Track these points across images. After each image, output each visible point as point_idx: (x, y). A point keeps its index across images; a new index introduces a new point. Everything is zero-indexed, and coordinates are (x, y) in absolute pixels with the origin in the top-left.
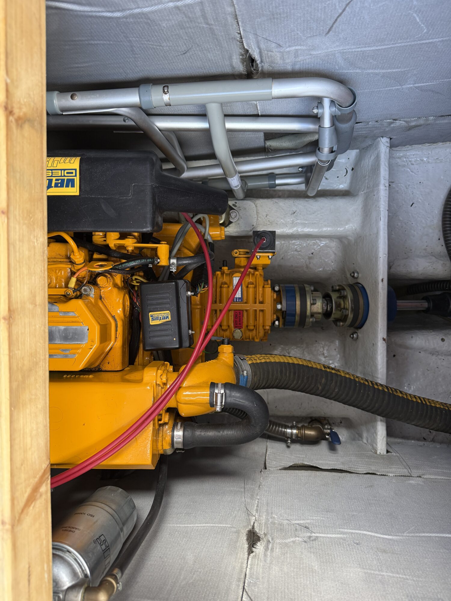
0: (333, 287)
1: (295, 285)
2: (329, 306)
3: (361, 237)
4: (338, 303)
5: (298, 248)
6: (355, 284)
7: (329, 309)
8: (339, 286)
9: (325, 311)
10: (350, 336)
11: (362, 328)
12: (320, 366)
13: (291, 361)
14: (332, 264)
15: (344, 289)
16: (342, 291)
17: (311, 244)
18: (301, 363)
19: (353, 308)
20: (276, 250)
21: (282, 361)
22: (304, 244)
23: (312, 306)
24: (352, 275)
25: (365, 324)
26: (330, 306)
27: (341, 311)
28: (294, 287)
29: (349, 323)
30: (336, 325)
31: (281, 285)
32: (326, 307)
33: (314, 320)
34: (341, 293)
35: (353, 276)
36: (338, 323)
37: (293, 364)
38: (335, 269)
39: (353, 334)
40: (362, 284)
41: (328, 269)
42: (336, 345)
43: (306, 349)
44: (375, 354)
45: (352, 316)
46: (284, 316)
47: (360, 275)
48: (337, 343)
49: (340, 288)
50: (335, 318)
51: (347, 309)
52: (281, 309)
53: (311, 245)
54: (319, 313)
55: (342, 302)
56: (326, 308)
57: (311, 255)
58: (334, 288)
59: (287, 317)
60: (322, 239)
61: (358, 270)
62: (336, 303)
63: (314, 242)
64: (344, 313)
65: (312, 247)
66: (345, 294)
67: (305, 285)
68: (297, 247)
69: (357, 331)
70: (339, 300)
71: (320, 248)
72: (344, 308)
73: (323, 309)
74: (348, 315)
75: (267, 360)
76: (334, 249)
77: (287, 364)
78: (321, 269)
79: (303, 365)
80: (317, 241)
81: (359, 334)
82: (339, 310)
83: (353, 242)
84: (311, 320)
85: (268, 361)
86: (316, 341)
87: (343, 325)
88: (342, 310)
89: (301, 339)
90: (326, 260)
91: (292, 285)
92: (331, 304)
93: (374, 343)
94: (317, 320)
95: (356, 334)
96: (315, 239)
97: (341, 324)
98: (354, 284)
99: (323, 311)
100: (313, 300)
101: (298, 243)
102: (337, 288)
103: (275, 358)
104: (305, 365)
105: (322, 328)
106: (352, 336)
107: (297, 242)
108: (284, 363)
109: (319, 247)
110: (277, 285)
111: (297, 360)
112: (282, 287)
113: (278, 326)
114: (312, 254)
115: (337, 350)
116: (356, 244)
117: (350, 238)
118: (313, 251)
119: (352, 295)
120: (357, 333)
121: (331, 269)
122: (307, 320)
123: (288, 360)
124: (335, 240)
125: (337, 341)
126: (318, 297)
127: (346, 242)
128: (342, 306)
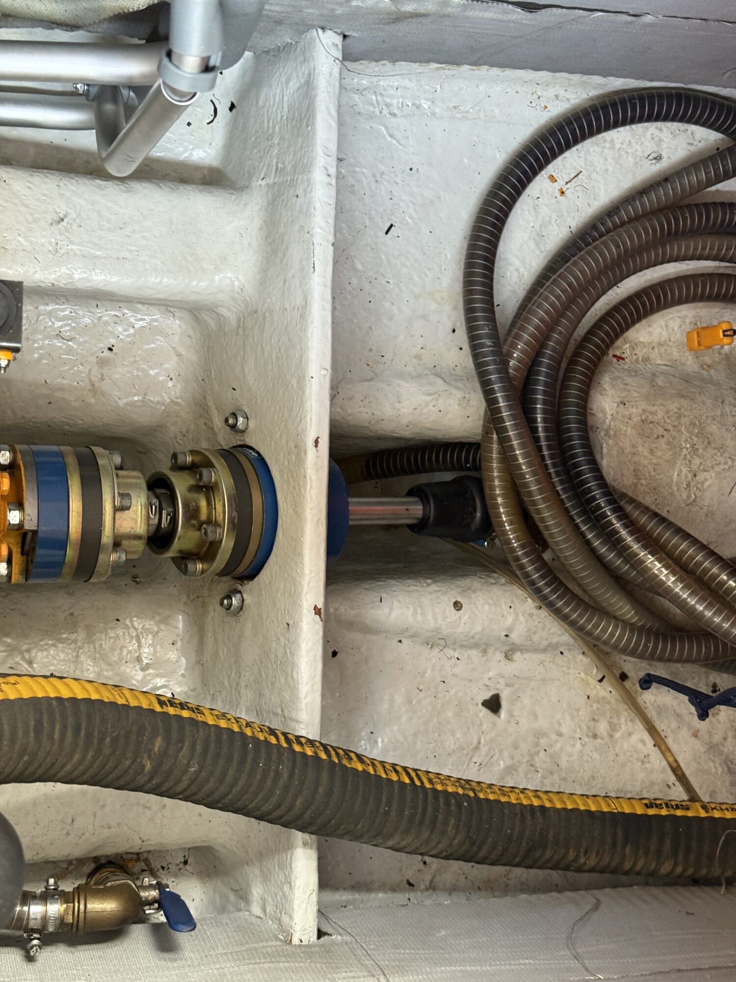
0: (175, 456)
1: (63, 448)
2: (164, 513)
3: (256, 312)
4: (194, 504)
5: (67, 328)
6: (239, 449)
7: (164, 524)
8: (193, 452)
9: (153, 528)
10: (222, 604)
11: (256, 579)
12: (149, 699)
13: (66, 694)
14: (170, 384)
15: (209, 465)
16: (205, 472)
17: (105, 319)
18: (94, 696)
19: (236, 520)
20: (23, 340)
21: (40, 694)
22: (84, 316)
23: (118, 514)
24: (231, 421)
25: (267, 563)
26: (168, 514)
27: (199, 529)
28: (61, 455)
29: (223, 566)
30: (185, 571)
31: (18, 447)
32: (157, 516)
33: (124, 557)
34: (201, 475)
35: (233, 427)
36: (190, 566)
37: (74, 700)
38: (179, 400)
39: (229, 597)
40: (257, 448)
41: (157, 398)
42: (177, 628)
43: (86, 645)
44: (292, 654)
45: (232, 544)
46: (26, 548)
47: (252, 424)
48: (181, 625)
49: (197, 459)
50: (180, 551)
51: (217, 524)
52: (20, 526)
53: (106, 323)
54: (138, 537)
55: (203, 503)
56: (156, 521)
57: (107, 353)
58: (180, 459)
59: (40, 552)
60: (139, 306)
61: (246, 410)
62: (186, 505)
63: (117, 314)
64: (211, 537)
65: (110, 328)
66: (213, 480)
67: (97, 450)
68: (61, 327)
69: (240, 587)
70: (195, 496)
71: (134, 335)
72: (209, 521)
73: (149, 525)
74: (221, 540)
76: (176, 339)
77: (54, 703)
78: (136, 398)
79: (100, 702)
80: (127, 311)
81: (245, 596)
82: (194, 525)
83: (234, 323)
84: (113, 557)
86: (118, 620)
87: (203, 572)
88: (205, 526)
89: (72, 614)
90: (152, 372)
91: (55, 448)
92: (170, 510)
93: (291, 623)
94: (130, 557)
95: (238, 596)
96: (121, 304)
97: (199, 566)
98: (234, 447)
99: (148, 530)
100: (122, 495)
101: (67, 313)
102: (189, 459)
103: (17, 686)
104: (106, 700)
105: (134, 578)
106: (226, 601)
107: (63, 311)
108: (48, 699)
109: (132, 331)
110: (7, 447)
111: (84, 688)
112: (21, 452)
113: (5, 580)
114: (110, 349)
115: (179, 644)
116: (241, 332)
117: (224, 312)
118: (113, 341)
119: (232, 481)
120: (240, 592)
121: (168, 400)
122: (102, 557)
123: (56, 689)
124: (178, 314)
125: (180, 617)
126: (134, 486)
127: (212, 324)
128: (203, 516)
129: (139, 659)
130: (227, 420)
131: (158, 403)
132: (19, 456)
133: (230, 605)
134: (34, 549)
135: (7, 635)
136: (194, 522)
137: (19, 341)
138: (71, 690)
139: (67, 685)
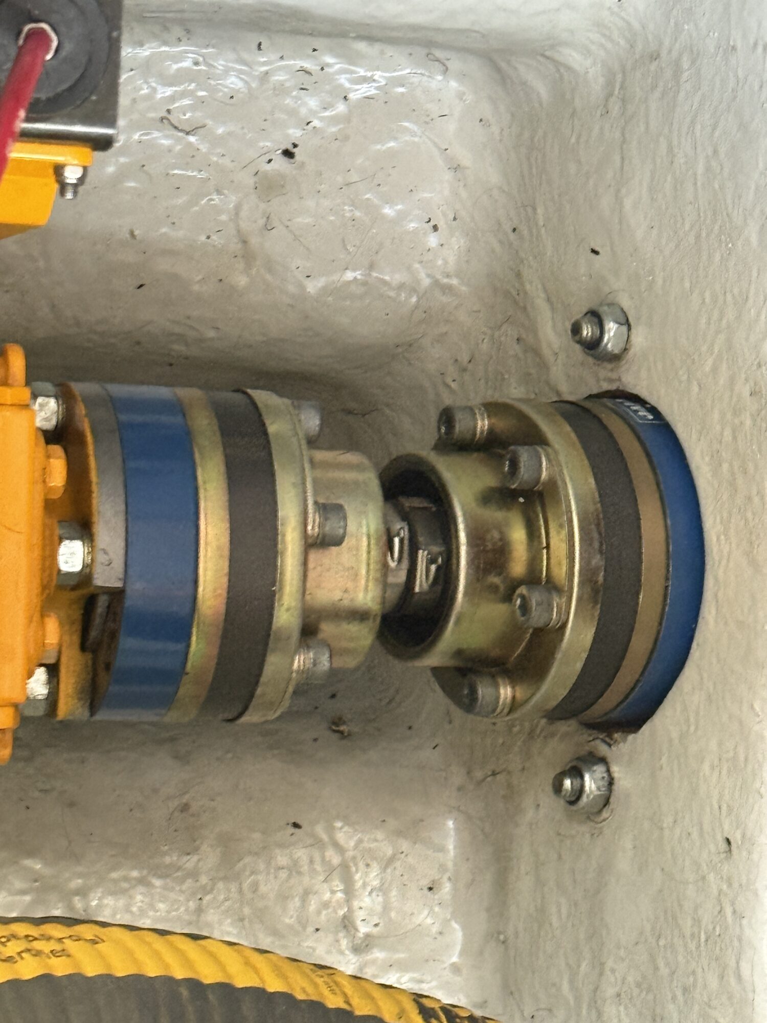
0: (447, 417)
1: (185, 393)
2: (422, 555)
3: (655, 57)
4: (496, 535)
5: (186, 102)
6: (609, 402)
7: (421, 583)
8: (492, 408)
9: (393, 595)
10: (558, 787)
11: (646, 728)
12: (398, 1003)
13: (209, 975)
14: (433, 240)
15: (535, 438)
16: (524, 455)
17: (280, 77)
18: (274, 985)
19: (601, 578)
21: (152, 970)
22: (227, 71)
23: (313, 556)
24: (587, 331)
25: (674, 689)
26: (432, 561)
27: (508, 598)
28: (178, 408)
29: (563, 693)
30: (469, 703)
31: (77, 388)
32: (405, 564)
33: (325, 663)
34: (514, 465)
35: (593, 346)
36: (483, 691)
37: (226, 990)
38: (455, 282)
39: (576, 773)
40: (653, 400)
41: (397, 278)
42: (442, 849)
43: (221, 885)
45: (588, 636)
46: (93, 634)
47: (639, 338)
48: (451, 846)
49: (503, 424)
50: (459, 653)
51: (552, 586)
52: (84, 578)
53: (281, 90)
54: (359, 615)
55: (518, 535)
56: (402, 577)
57: (280, 163)
58: (461, 426)
59: (127, 643)
60: (361, 46)
61: (626, 302)
62: (476, 539)
63: (307, 65)
64: (537, 618)
65: (288, 101)
66: (544, 475)
67: (262, 397)
68: (173, 99)
69: (602, 749)
70: (494, 514)
71: (347, 119)
72: (533, 579)
73: (385, 585)
74: (564, 626)
75: (54, 961)
76: (451, 126)
77: (185, 992)
78: (349, 275)
79: (287, 997)
80: (329, 59)
81: (616, 770)
82: (494, 589)
83: (597, 86)
84: (299, 661)
85: (60, 968)
86: (296, 825)
87: (514, 705)
88: (523, 590)
89: (185, 808)
90: (388, 211)
91: (163, 392)
92: (436, 549)
93: (736, 838)
94: (338, 663)
95: (600, 769)
96: (319, 43)
97: (506, 692)
98: (590, 397)
99: (383, 601)
100: (324, 509)
101: (187, 64)
102: (483, 424)
103: (99, 946)
104: (300, 996)
105: (336, 723)
106: (568, 783)
107: (177, 58)
108: (168, 981)
109: (341, 108)
110: (49, 387)
111: (247, 963)
112: (87, 401)
113: (40, 711)
114: (288, 154)
115: (447, 888)
116: (615, 108)
117: (574, 58)
118: (295, 133)
119: (592, 481)
120: (603, 760)
121: (426, 282)
122: (273, 663)
123: (187, 962)
124: (455, 64)
125: (450, 824)
126: (353, 488)
127: (542, 89)
128: (518, 566)
129: (347, 924)
130: (576, 329)
131: (401, 287)
132: (81, 410)
133: (579, 792)
134: (114, 635)
135: (31, 853)
136: (495, 580)
137: (111, 121)
138: (222, 967)
139: (212, 955)
